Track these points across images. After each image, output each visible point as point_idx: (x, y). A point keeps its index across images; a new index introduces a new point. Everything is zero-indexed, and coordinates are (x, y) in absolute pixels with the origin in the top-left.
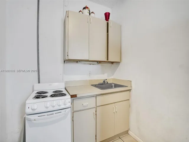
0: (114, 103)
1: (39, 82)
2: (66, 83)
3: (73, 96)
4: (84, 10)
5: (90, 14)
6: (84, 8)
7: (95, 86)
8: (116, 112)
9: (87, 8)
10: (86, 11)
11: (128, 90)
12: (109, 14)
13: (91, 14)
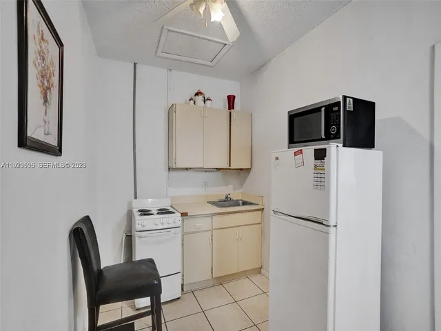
0: (238, 226)
1: (136, 198)
2: (172, 198)
3: (184, 215)
4: (197, 97)
5: (205, 102)
6: (197, 94)
7: (213, 203)
8: (241, 239)
9: (201, 93)
10: (200, 98)
11: (259, 210)
12: (234, 97)
13: (208, 102)
